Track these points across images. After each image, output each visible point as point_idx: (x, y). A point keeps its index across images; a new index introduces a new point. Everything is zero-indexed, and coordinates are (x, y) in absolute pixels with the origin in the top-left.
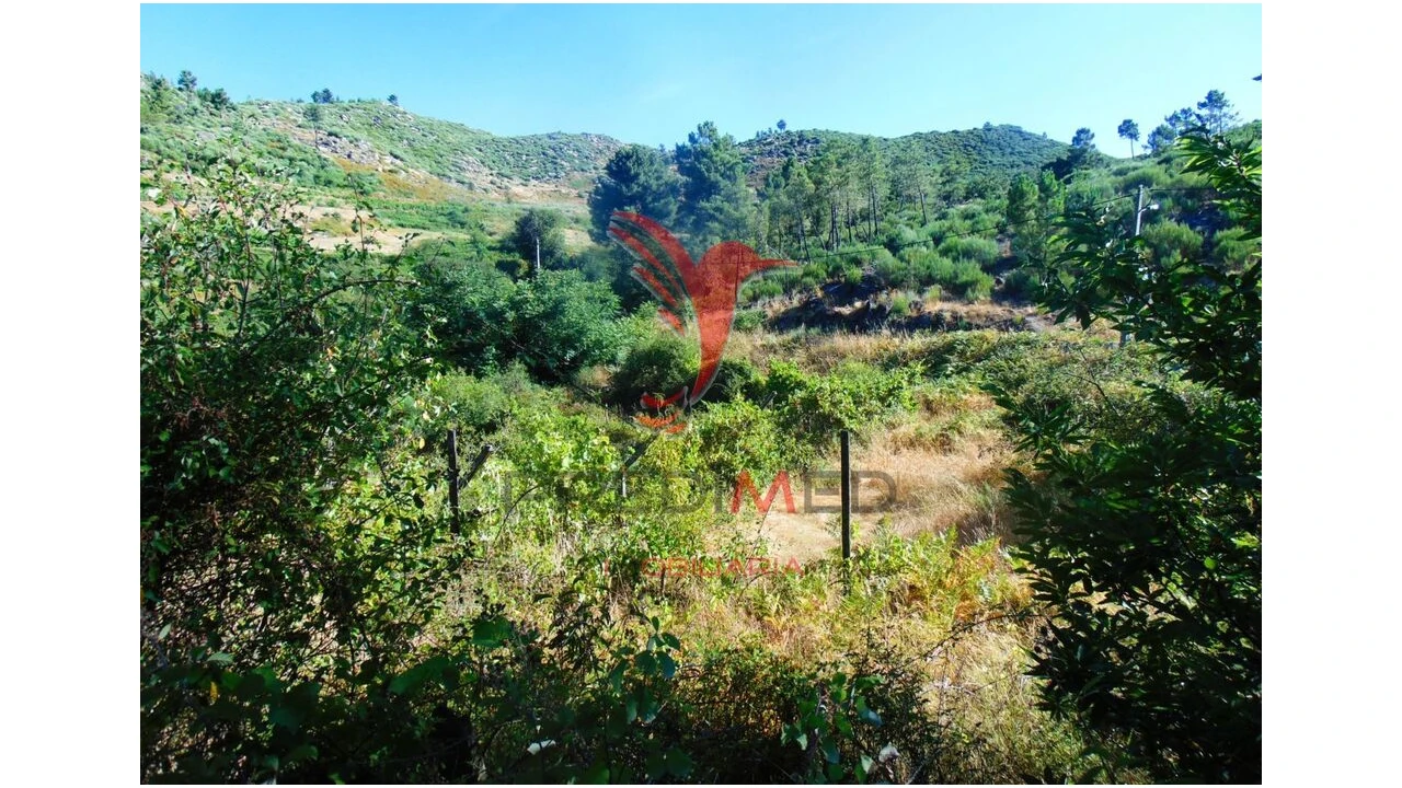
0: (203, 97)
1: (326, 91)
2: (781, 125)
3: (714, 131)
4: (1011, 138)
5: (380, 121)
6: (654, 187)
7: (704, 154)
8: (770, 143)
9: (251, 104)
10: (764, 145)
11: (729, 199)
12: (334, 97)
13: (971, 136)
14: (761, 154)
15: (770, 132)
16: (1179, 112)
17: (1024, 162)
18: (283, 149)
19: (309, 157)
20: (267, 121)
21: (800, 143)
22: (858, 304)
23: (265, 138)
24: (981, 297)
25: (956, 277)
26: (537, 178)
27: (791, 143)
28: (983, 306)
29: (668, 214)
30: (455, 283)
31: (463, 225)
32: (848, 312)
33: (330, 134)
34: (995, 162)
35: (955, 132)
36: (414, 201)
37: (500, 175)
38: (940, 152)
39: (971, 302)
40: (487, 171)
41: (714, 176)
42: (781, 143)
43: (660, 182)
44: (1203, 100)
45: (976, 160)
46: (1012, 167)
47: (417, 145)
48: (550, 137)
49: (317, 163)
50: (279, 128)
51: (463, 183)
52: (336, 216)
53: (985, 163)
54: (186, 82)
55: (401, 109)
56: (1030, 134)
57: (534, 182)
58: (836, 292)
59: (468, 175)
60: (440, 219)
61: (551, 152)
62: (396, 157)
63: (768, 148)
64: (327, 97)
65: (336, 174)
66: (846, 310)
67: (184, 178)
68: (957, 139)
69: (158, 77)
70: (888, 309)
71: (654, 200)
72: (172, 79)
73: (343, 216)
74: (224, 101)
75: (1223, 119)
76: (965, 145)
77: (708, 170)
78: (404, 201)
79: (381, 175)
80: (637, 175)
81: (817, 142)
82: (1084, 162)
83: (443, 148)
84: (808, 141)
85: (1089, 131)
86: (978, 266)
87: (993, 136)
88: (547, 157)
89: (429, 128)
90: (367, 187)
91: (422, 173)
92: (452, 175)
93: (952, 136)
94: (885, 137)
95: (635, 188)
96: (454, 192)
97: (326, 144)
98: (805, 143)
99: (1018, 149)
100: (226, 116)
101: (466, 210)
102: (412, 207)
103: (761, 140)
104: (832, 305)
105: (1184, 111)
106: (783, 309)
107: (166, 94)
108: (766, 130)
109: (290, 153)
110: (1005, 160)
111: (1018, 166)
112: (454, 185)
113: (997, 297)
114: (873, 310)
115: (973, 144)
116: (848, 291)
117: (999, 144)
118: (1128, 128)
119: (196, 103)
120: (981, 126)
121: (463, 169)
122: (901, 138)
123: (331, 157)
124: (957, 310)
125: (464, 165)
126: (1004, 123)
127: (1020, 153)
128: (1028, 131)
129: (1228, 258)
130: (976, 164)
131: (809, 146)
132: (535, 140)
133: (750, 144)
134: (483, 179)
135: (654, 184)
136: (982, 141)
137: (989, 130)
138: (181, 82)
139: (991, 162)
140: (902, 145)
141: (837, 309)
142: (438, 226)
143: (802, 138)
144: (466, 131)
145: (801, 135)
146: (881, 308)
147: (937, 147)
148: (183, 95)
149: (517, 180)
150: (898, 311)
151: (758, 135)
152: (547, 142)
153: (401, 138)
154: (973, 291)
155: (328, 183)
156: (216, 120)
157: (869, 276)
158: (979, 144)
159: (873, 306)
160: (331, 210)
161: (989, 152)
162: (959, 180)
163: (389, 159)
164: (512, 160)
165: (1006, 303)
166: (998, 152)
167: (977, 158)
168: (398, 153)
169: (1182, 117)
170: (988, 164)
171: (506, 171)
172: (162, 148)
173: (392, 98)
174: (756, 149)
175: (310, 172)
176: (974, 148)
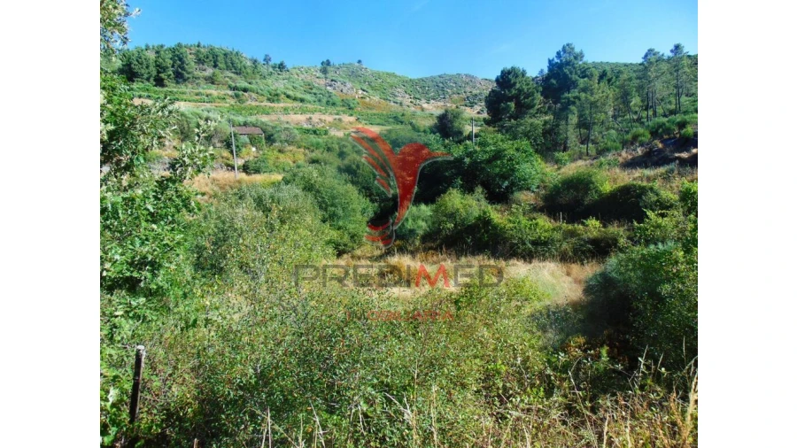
0: (274, 67)
1: (328, 61)
3: (573, 49)
5: (355, 74)
6: (526, 90)
7: (568, 63)
9: (295, 68)
11: (584, 90)
12: (332, 63)
18: (311, 89)
19: (323, 92)
20: (303, 76)
23: (302, 84)
26: (434, 99)
29: (533, 106)
30: (426, 144)
31: (402, 122)
33: (332, 80)
36: (374, 111)
37: (415, 98)
40: (407, 96)
41: (574, 77)
47: (373, 84)
48: (440, 77)
49: (327, 95)
50: (309, 79)
51: (397, 103)
52: (340, 120)
54: (267, 59)
55: (364, 67)
57: (432, 101)
58: (674, 143)
59: (398, 98)
60: (391, 120)
61: (441, 85)
62: (364, 90)
64: (328, 63)
65: (337, 99)
66: (685, 155)
67: (269, 104)
69: (255, 58)
71: (524, 98)
72: (261, 60)
73: (343, 119)
74: (284, 67)
77: (571, 73)
78: (369, 112)
79: (357, 100)
80: (515, 83)
83: (386, 86)
88: (438, 87)
89: (378, 76)
90: (352, 105)
91: (376, 98)
92: (391, 99)
95: (514, 92)
96: (394, 108)
97: (331, 86)
100: (285, 75)
101: (403, 115)
102: (375, 115)
106: (630, 157)
107: (259, 66)
109: (314, 91)
112: (393, 104)
116: (683, 143)
119: (271, 70)
121: (396, 96)
123: (334, 92)
125: (397, 94)
132: (432, 79)
134: (407, 101)
135: (525, 88)
138: (265, 60)
141: (677, 155)
142: (389, 123)
144: (396, 76)
148: (265, 67)
149: (424, 101)
152: (438, 79)
153: (365, 82)
155: (334, 104)
156: (280, 77)
160: (337, 117)
163: (360, 92)
164: (420, 90)
168: (365, 88)
171: (418, 96)
172: (259, 91)
173: (359, 62)
175: (324, 100)
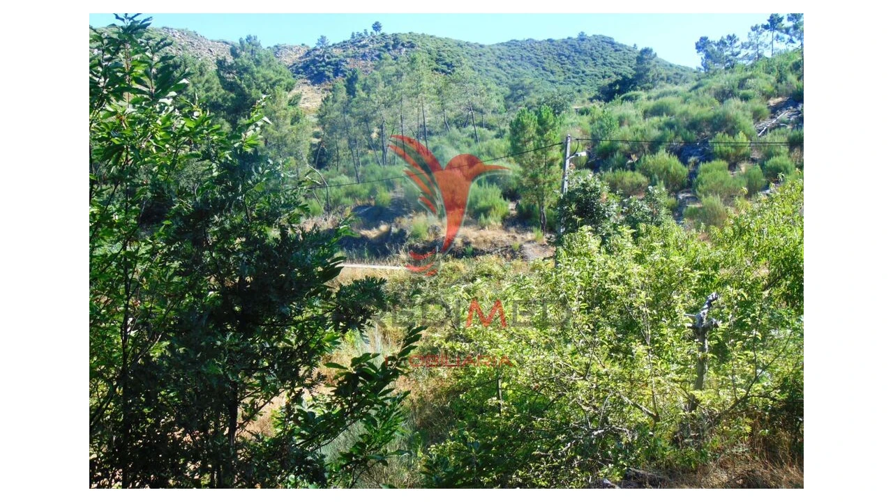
2: (377, 27)
4: (603, 49)
8: (364, 46)
10: (358, 47)
13: (565, 45)
14: (354, 57)
15: (366, 33)
16: (725, 37)
17: (615, 73)
21: (394, 47)
22: (384, 228)
24: (492, 222)
25: (476, 202)
27: (386, 46)
28: (493, 232)
32: (374, 236)
34: (588, 72)
35: (550, 41)
38: (535, 60)
39: (483, 228)
42: (376, 45)
43: (209, 94)
44: (766, 23)
45: (569, 70)
46: (604, 77)
53: (578, 73)
56: (621, 45)
58: (366, 215)
63: (362, 51)
66: (372, 234)
68: (551, 47)
70: (408, 233)
75: (760, 47)
76: (559, 55)
81: (412, 46)
82: (647, 81)
84: (403, 45)
85: (651, 51)
86: (499, 191)
87: (586, 46)
93: (547, 45)
94: (481, 43)
98: (400, 47)
99: (610, 60)
103: (356, 41)
104: (359, 228)
105: (730, 38)
108: (362, 31)
110: (596, 71)
111: (609, 77)
113: (508, 222)
114: (394, 234)
115: (567, 53)
116: (374, 214)
117: (592, 55)
118: (704, 46)
120: (575, 36)
122: (498, 45)
124: (469, 235)
126: (598, 34)
127: (611, 63)
128: (620, 42)
129: (698, 190)
130: (570, 74)
131: (404, 49)
133: (343, 46)
136: (576, 51)
137: (583, 40)
139: (583, 72)
140: (498, 53)
141: (364, 232)
143: (396, 42)
145: (396, 38)
146: (402, 233)
147: (532, 55)
150: (416, 236)
151: (353, 37)
154: (486, 217)
157: (399, 199)
158: (573, 54)
159: (394, 230)
161: (582, 62)
162: (532, 94)
165: (512, 229)
166: (591, 63)
167: (570, 67)
169: (728, 42)
170: (581, 74)
174: (350, 52)
176: (568, 57)
